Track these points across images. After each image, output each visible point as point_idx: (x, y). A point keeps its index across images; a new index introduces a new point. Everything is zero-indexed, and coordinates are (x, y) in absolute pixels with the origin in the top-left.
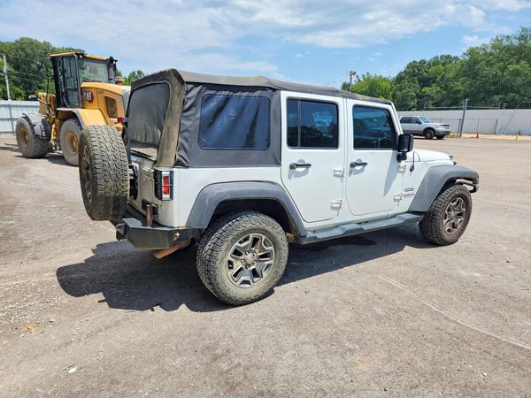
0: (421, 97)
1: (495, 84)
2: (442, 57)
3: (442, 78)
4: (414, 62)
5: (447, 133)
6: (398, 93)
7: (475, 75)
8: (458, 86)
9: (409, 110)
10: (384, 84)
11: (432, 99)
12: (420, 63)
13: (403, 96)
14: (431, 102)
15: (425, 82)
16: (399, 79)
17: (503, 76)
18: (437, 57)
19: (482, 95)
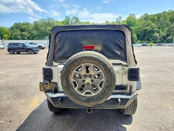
0: (22, 35)
1: (44, 33)
2: (25, 23)
3: (28, 29)
4: (16, 23)
5: (45, 47)
6: (13, 33)
7: (38, 30)
8: (34, 32)
9: (19, 40)
10: (5, 30)
11: (26, 36)
12: (19, 24)
13: (15, 35)
14: (26, 37)
15: (22, 30)
16: (12, 29)
17: (46, 31)
18: (24, 22)
19: (42, 36)
